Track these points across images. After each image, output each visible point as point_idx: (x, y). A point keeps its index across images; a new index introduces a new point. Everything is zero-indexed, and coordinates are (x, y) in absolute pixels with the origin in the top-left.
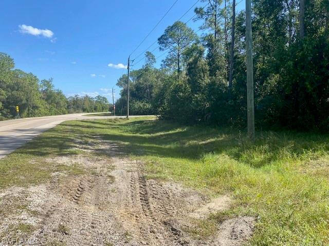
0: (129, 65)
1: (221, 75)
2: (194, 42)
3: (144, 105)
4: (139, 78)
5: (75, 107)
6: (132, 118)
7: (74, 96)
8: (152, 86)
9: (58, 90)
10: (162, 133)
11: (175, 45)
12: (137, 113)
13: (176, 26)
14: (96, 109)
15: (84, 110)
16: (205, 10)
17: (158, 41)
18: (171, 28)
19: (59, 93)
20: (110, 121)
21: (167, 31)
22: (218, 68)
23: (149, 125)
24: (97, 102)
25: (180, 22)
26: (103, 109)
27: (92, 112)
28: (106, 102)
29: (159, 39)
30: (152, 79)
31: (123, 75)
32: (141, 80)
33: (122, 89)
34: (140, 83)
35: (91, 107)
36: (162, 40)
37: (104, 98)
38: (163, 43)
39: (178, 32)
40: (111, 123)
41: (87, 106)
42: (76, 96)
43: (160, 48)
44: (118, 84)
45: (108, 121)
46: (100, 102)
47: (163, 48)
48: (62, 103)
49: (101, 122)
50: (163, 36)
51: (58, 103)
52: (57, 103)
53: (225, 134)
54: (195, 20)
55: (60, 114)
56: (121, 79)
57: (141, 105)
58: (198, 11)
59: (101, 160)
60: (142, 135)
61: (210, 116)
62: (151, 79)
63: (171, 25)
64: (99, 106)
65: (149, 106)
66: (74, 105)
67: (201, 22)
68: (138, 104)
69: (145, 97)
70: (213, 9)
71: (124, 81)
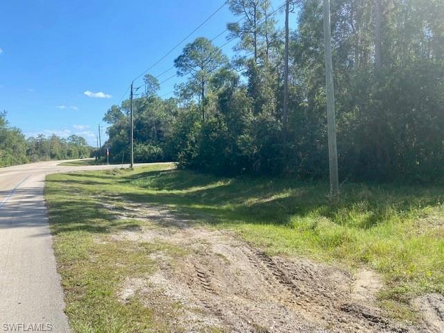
0: (132, 94)
1: (268, 111)
2: (223, 65)
3: (150, 149)
4: (140, 110)
5: (38, 151)
6: (139, 168)
7: (36, 136)
8: (159, 122)
9: (15, 128)
10: (199, 188)
11: (198, 69)
12: (141, 160)
13: (199, 43)
14: (69, 154)
15: (53, 157)
16: (241, 25)
17: (174, 63)
18: (192, 46)
19: (16, 132)
20: (107, 172)
21: (186, 50)
22: (264, 101)
23: (170, 177)
24: (70, 144)
25: (202, 38)
26: (80, 154)
27: (65, 159)
28: (84, 144)
29: (176, 61)
30: (159, 113)
31: (113, 107)
32: (144, 114)
33: (111, 125)
34: (142, 118)
35: (62, 151)
36: (179, 62)
37: (81, 139)
38: (181, 65)
39: (201, 52)
40: (108, 176)
41: (56, 150)
42: (40, 136)
43: (178, 73)
44: (105, 119)
45: (103, 173)
46: (75, 145)
47: (182, 72)
48: (20, 147)
49: (96, 174)
50: (181, 56)
51: (14, 146)
52: (14, 148)
53: (292, 188)
54: (228, 39)
55: (19, 164)
56: (109, 112)
57: (146, 149)
58: (231, 27)
59: (176, 232)
60: (171, 192)
61: (259, 164)
62: (157, 113)
63: (192, 42)
64: (73, 149)
65: (157, 150)
66: (36, 149)
67: (237, 41)
68: (142, 148)
69: (150, 138)
70: (251, 24)
71: (113, 114)
